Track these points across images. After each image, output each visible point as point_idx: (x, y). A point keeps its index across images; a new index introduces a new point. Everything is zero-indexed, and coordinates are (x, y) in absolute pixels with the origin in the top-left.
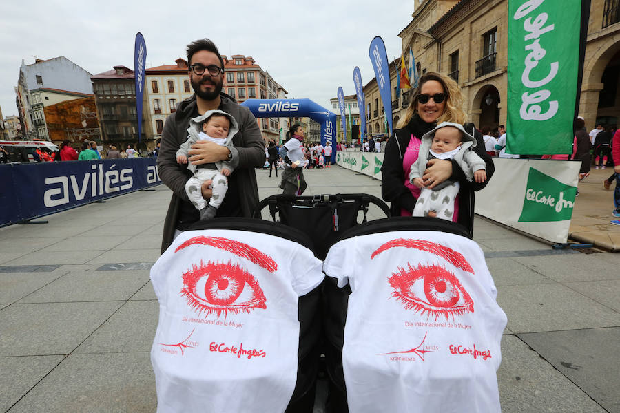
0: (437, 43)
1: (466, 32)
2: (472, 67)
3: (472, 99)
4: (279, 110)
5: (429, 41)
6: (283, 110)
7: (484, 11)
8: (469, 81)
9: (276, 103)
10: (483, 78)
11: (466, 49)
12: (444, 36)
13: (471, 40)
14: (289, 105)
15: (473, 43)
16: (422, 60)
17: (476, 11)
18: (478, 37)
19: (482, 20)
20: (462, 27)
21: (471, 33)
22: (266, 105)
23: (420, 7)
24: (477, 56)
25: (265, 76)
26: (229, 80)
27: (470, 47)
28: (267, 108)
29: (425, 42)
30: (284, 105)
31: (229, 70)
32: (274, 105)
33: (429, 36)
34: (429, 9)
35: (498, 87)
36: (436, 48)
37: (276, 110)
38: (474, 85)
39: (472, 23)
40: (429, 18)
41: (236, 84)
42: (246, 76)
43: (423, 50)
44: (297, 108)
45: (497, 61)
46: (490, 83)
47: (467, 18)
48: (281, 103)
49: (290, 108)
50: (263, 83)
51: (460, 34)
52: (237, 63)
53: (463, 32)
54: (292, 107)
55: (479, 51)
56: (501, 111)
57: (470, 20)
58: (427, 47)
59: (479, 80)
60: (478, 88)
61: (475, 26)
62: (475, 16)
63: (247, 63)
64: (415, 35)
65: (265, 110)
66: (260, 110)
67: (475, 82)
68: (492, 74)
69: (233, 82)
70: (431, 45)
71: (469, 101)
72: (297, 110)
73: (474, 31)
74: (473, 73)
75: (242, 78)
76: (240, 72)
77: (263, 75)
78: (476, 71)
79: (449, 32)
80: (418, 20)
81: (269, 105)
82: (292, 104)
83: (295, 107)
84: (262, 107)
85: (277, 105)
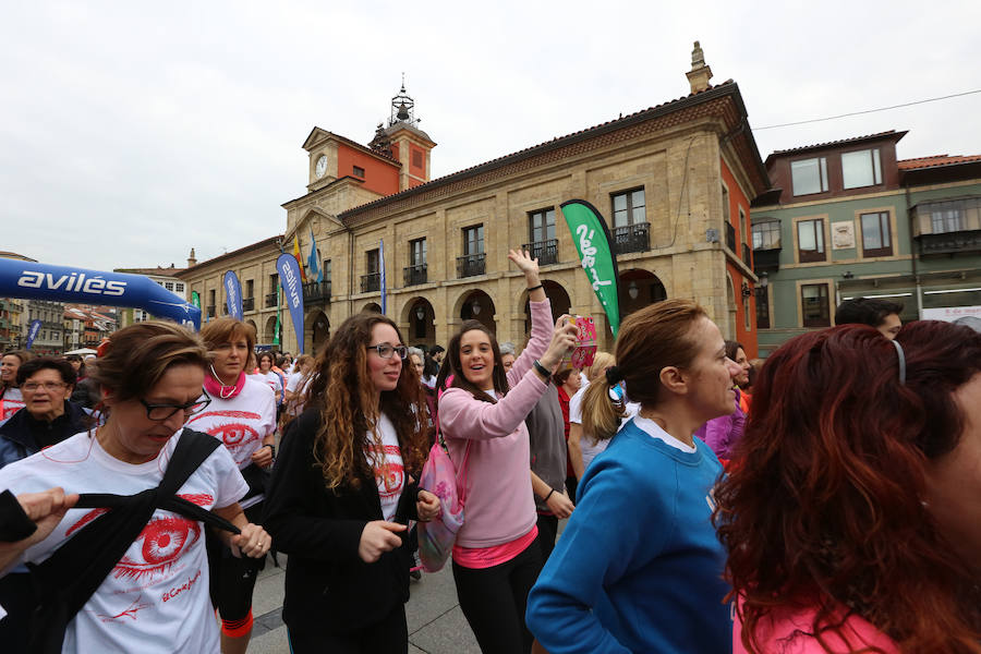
0: (347, 234)
1: (389, 232)
2: (398, 273)
3: (401, 310)
4: (77, 289)
5: (335, 228)
6: (86, 289)
7: (410, 216)
8: (395, 288)
9: (70, 275)
10: (413, 288)
11: (389, 250)
12: (359, 228)
13: (395, 242)
14: (103, 283)
15: (397, 248)
16: (323, 247)
17: (401, 214)
18: (403, 244)
19: (409, 224)
20: (383, 224)
21: (395, 235)
23: (320, 181)
24: (404, 263)
27: (395, 249)
28: (45, 282)
29: (326, 227)
30: (89, 282)
32: (64, 278)
33: (339, 222)
34: (335, 189)
35: (432, 301)
36: (347, 239)
37: (69, 288)
38: (402, 293)
39: (396, 224)
40: (334, 199)
43: (325, 236)
44: (122, 291)
45: (428, 272)
46: (421, 295)
47: (390, 218)
48: (82, 277)
49: (106, 289)
51: (380, 232)
53: (384, 230)
54: (109, 286)
55: (406, 257)
56: (437, 329)
57: (395, 221)
58: (332, 235)
59: (408, 289)
60: (407, 299)
61: (400, 229)
62: (400, 219)
64: (312, 214)
65: (38, 285)
66: (21, 282)
67: (404, 290)
68: (424, 286)
70: (339, 233)
71: (398, 311)
72: (120, 293)
73: (398, 234)
74: (401, 281)
78: (405, 278)
79: (365, 225)
80: (318, 197)
81: (50, 277)
82: (110, 283)
83: (118, 288)
84: (32, 279)
85: (72, 280)
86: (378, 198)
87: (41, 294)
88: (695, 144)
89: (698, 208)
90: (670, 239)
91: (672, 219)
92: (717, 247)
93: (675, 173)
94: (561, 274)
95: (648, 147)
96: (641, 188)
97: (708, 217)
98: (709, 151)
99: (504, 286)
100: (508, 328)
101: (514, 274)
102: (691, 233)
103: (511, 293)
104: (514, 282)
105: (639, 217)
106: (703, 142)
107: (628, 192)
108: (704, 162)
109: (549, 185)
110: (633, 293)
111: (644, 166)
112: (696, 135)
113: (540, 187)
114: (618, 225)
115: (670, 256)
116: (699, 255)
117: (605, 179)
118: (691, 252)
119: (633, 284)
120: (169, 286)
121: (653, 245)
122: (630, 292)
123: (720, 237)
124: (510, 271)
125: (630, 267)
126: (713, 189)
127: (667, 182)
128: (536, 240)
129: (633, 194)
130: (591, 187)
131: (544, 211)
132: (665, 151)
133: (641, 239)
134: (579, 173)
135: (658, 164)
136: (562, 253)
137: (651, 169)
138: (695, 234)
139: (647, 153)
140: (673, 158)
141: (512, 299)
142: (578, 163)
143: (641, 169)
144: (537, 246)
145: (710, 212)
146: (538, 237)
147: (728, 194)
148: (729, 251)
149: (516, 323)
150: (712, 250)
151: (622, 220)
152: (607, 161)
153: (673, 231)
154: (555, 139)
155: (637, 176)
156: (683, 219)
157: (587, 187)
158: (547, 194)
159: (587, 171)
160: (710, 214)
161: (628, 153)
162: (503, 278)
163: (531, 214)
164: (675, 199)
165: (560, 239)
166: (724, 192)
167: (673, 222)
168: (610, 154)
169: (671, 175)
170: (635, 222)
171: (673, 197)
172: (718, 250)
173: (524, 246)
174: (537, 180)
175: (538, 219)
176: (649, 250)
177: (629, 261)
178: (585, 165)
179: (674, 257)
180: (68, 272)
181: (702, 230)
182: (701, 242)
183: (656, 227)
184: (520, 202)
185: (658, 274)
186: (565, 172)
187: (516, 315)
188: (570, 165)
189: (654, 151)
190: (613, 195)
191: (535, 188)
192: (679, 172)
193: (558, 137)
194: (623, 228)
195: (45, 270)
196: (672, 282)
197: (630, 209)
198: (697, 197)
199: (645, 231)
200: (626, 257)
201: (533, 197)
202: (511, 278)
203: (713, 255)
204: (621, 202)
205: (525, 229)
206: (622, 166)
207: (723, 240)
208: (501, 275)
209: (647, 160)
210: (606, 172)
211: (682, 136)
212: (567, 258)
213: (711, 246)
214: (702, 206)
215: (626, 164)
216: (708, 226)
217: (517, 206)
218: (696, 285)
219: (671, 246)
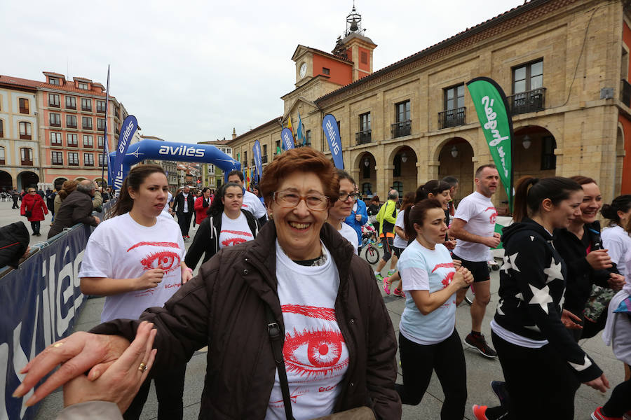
0: (320, 113)
1: (346, 110)
2: (352, 136)
3: (354, 161)
4: (183, 154)
5: (312, 109)
6: (187, 154)
7: (360, 98)
8: (350, 146)
9: (180, 147)
10: (362, 146)
11: (347, 122)
12: (327, 108)
13: (350, 116)
14: (194, 150)
15: (352, 120)
16: (306, 122)
17: (354, 97)
18: (356, 117)
19: (358, 104)
20: (343, 105)
21: (350, 111)
22: (168, 148)
23: (302, 80)
24: (356, 130)
25: (118, 108)
26: (69, 105)
27: (350, 121)
28: (170, 151)
29: (307, 109)
30: (188, 150)
31: (71, 93)
32: (178, 148)
33: (315, 106)
34: (311, 84)
35: (374, 154)
36: (320, 116)
37: (180, 154)
38: (355, 150)
39: (350, 104)
40: (311, 91)
41: (79, 110)
42: (94, 105)
43: (307, 115)
44: (203, 154)
45: (372, 135)
46: (368, 150)
47: (346, 100)
48: (185, 147)
49: (196, 153)
50: (117, 115)
51: (341, 110)
52: (81, 87)
53: (343, 109)
54: (197, 152)
55: (357, 125)
57: (350, 102)
58: (311, 114)
59: (359, 147)
60: (358, 153)
61: (353, 107)
62: (353, 101)
63: (95, 89)
64: (299, 101)
65: (167, 153)
66: (160, 152)
67: (356, 148)
68: (369, 145)
69: (75, 108)
70: (315, 113)
71: (351, 162)
72: (203, 156)
73: (352, 111)
74: (354, 142)
75: (89, 105)
76: (86, 99)
77: (118, 107)
78: (357, 140)
79: (331, 107)
80: (301, 90)
81: (171, 148)
82: (198, 150)
83: (200, 153)
84: (164, 150)
85: (181, 149)
86: (340, 87)
87: (168, 157)
88: (597, 14)
89: (595, 71)
90: (564, 100)
91: (567, 83)
92: (610, 102)
93: (574, 43)
94: (468, 133)
95: (550, 24)
96: (541, 60)
97: (603, 78)
98: (612, 18)
99: (424, 142)
100: (426, 171)
101: (432, 134)
102: (585, 93)
103: (429, 147)
104: (432, 139)
105: (536, 84)
106: (606, 11)
107: (528, 65)
108: (606, 30)
109: (460, 66)
110: (526, 144)
111: (544, 41)
112: (599, 6)
113: (453, 69)
114: (517, 91)
115: (562, 114)
116: (590, 112)
117: (508, 56)
118: (583, 109)
119: (527, 138)
120: (224, 150)
121: (547, 106)
122: (524, 143)
123: (614, 94)
124: (428, 132)
125: (525, 124)
126: (612, 52)
127: (565, 52)
128: (449, 109)
129: (532, 66)
130: (496, 64)
131: (455, 87)
132: (566, 25)
133: (537, 101)
134: (486, 54)
135: (558, 38)
136: (468, 116)
137: (551, 42)
138: (589, 94)
139: (548, 29)
140: (574, 30)
141: (429, 152)
142: (485, 46)
143: (540, 45)
144: (449, 113)
145: (607, 73)
146: (451, 106)
147: (628, 56)
148: (623, 106)
149: (432, 168)
150: (605, 106)
151: (520, 88)
152: (510, 41)
153: (567, 93)
154: (467, 30)
155: (537, 50)
156: (579, 82)
157: (492, 64)
158: (459, 73)
159: (493, 52)
160: (606, 76)
161: (530, 32)
162: (423, 137)
163: (446, 90)
164: (573, 65)
165: (467, 106)
166: (624, 53)
167: (568, 85)
168: (514, 35)
169: (570, 45)
170: (532, 89)
171: (570, 64)
172: (611, 106)
173: (439, 113)
174: (451, 63)
175: (451, 94)
176: (543, 110)
177: (525, 120)
178: (492, 47)
179: (566, 115)
180: (178, 145)
181: (596, 90)
182: (595, 99)
183: (552, 91)
184: (438, 81)
185: (550, 129)
186: (474, 55)
187: (432, 162)
188: (478, 48)
189: (556, 26)
190: (514, 69)
191: (449, 70)
192: (579, 41)
193: (469, 28)
194: (521, 94)
195: (169, 144)
196: (563, 135)
197: (528, 78)
198: (594, 62)
199: (540, 95)
200: (522, 117)
201: (448, 77)
202: (429, 137)
203: (605, 110)
204: (521, 74)
205: (441, 101)
206: (524, 43)
207: (617, 96)
208: (422, 135)
209: (548, 36)
210: (508, 50)
211: (585, 9)
212: (472, 120)
213: (604, 102)
214: (598, 69)
215: (527, 42)
216: (603, 85)
217: (435, 84)
218: (585, 136)
219: (564, 105)
